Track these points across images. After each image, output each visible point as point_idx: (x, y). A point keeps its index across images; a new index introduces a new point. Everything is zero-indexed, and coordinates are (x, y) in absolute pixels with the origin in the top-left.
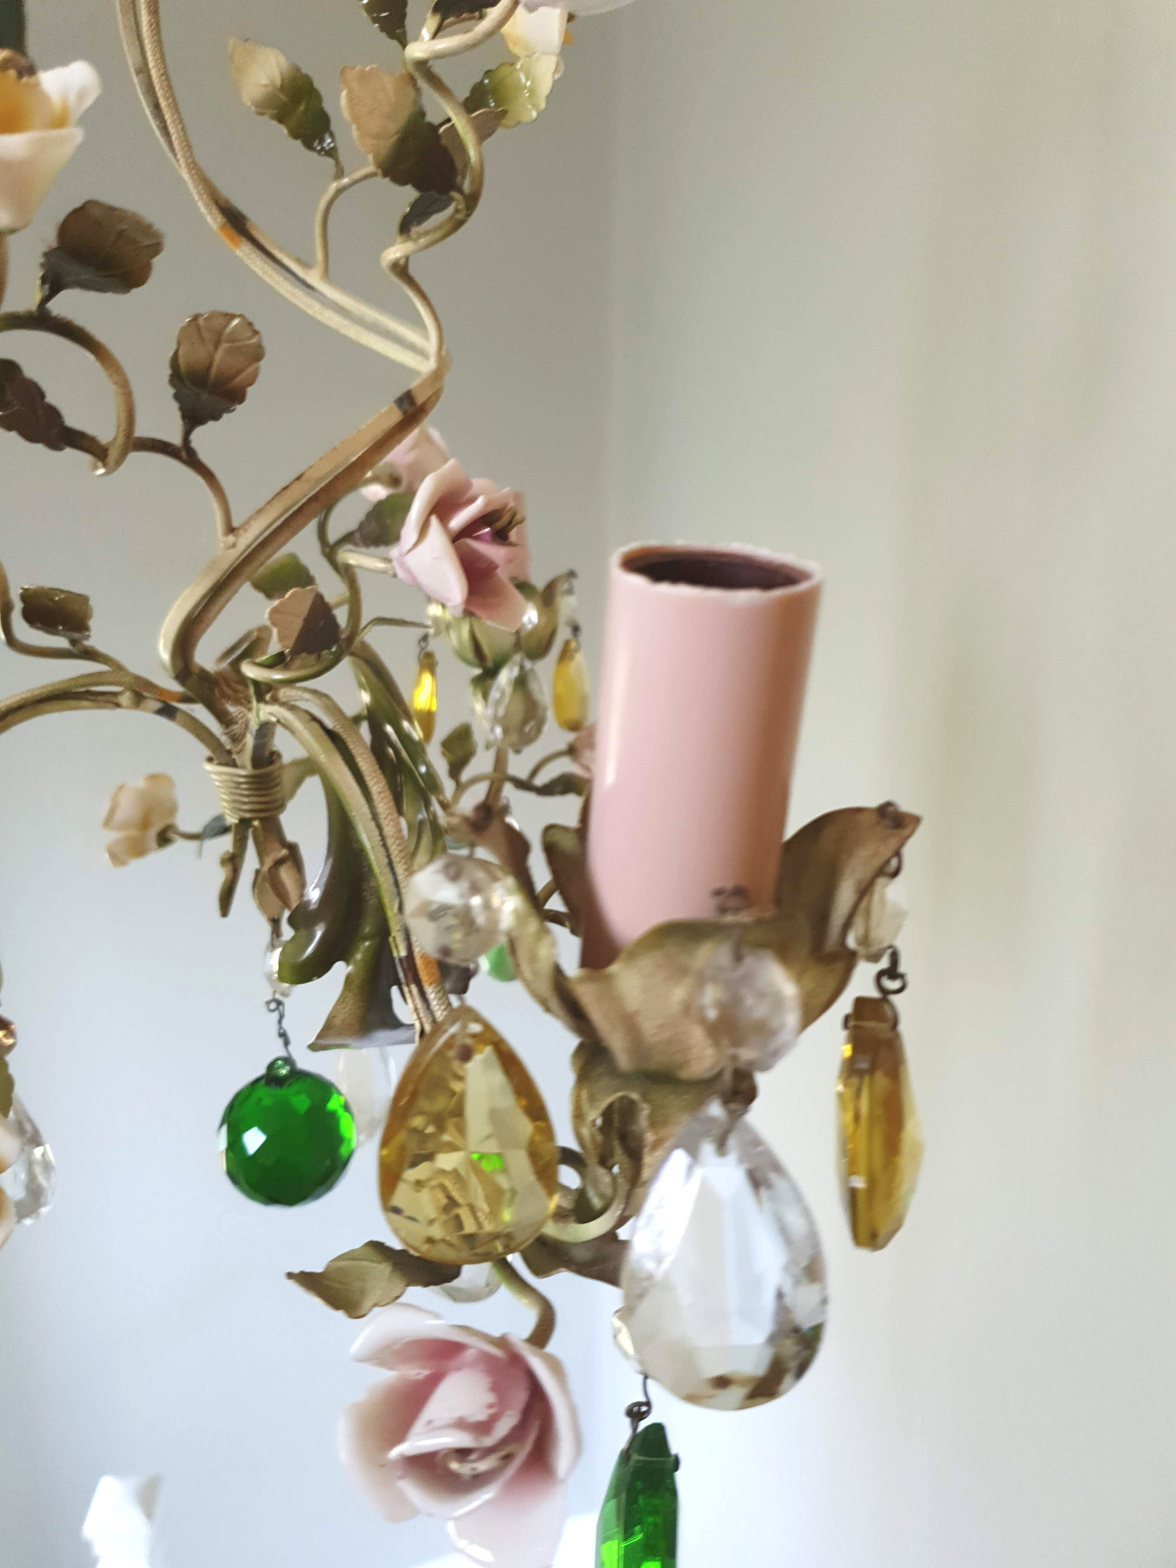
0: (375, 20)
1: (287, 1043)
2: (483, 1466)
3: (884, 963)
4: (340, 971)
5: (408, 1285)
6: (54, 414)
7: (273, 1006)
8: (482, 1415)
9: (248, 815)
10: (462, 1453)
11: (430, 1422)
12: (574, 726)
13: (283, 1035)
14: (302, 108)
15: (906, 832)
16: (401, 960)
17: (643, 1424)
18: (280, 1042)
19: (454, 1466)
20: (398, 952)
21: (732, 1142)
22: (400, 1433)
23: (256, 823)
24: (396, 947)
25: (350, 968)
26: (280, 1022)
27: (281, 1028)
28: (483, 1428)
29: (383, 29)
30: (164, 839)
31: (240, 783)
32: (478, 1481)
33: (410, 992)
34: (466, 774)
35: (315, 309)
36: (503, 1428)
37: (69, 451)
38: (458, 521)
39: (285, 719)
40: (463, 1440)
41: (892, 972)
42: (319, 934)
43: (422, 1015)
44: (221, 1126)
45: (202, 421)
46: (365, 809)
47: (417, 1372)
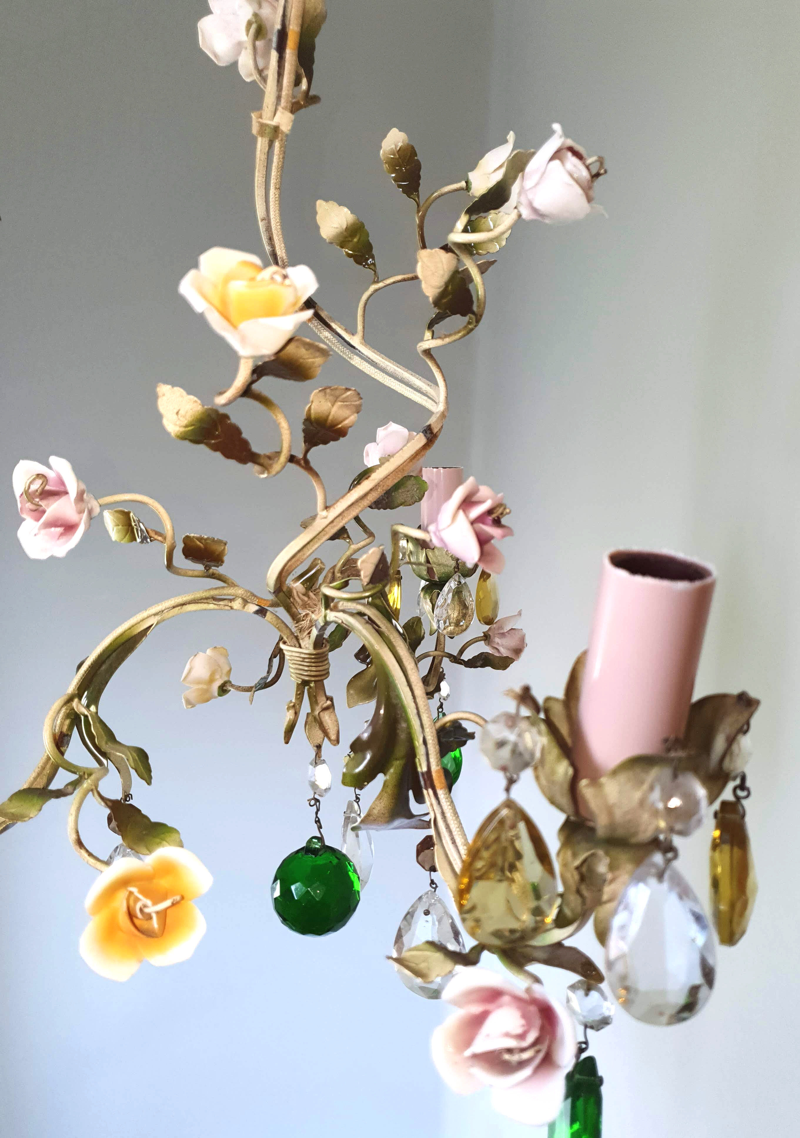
0: (400, 186)
1: (320, 827)
2: (526, 1055)
3: (738, 782)
4: (380, 778)
5: (455, 965)
6: (245, 444)
7: (313, 802)
8: (519, 1031)
9: (307, 678)
10: (510, 1051)
11: (488, 1035)
12: (489, 621)
13: (318, 821)
14: (355, 240)
15: (754, 708)
16: (423, 774)
17: (584, 1056)
18: (315, 826)
19: (507, 1057)
20: (421, 768)
21: (666, 876)
22: (468, 1042)
23: (312, 685)
24: (420, 765)
25: (388, 777)
26: (317, 813)
27: (317, 817)
28: (521, 1037)
29: (404, 192)
30: (223, 690)
31: (304, 658)
32: (522, 1065)
33: (428, 793)
34: (419, 651)
35: (356, 361)
36: (532, 1037)
37: (250, 465)
38: (476, 512)
39: (347, 621)
40: (512, 1043)
41: (742, 786)
42: (368, 757)
43: (435, 808)
44: (275, 880)
45: (316, 444)
46: (403, 679)
47: (476, 1009)
